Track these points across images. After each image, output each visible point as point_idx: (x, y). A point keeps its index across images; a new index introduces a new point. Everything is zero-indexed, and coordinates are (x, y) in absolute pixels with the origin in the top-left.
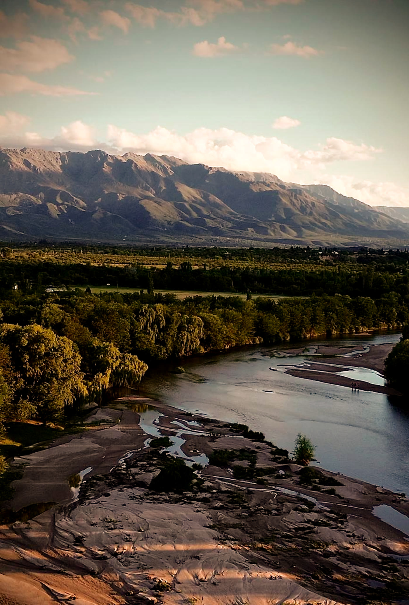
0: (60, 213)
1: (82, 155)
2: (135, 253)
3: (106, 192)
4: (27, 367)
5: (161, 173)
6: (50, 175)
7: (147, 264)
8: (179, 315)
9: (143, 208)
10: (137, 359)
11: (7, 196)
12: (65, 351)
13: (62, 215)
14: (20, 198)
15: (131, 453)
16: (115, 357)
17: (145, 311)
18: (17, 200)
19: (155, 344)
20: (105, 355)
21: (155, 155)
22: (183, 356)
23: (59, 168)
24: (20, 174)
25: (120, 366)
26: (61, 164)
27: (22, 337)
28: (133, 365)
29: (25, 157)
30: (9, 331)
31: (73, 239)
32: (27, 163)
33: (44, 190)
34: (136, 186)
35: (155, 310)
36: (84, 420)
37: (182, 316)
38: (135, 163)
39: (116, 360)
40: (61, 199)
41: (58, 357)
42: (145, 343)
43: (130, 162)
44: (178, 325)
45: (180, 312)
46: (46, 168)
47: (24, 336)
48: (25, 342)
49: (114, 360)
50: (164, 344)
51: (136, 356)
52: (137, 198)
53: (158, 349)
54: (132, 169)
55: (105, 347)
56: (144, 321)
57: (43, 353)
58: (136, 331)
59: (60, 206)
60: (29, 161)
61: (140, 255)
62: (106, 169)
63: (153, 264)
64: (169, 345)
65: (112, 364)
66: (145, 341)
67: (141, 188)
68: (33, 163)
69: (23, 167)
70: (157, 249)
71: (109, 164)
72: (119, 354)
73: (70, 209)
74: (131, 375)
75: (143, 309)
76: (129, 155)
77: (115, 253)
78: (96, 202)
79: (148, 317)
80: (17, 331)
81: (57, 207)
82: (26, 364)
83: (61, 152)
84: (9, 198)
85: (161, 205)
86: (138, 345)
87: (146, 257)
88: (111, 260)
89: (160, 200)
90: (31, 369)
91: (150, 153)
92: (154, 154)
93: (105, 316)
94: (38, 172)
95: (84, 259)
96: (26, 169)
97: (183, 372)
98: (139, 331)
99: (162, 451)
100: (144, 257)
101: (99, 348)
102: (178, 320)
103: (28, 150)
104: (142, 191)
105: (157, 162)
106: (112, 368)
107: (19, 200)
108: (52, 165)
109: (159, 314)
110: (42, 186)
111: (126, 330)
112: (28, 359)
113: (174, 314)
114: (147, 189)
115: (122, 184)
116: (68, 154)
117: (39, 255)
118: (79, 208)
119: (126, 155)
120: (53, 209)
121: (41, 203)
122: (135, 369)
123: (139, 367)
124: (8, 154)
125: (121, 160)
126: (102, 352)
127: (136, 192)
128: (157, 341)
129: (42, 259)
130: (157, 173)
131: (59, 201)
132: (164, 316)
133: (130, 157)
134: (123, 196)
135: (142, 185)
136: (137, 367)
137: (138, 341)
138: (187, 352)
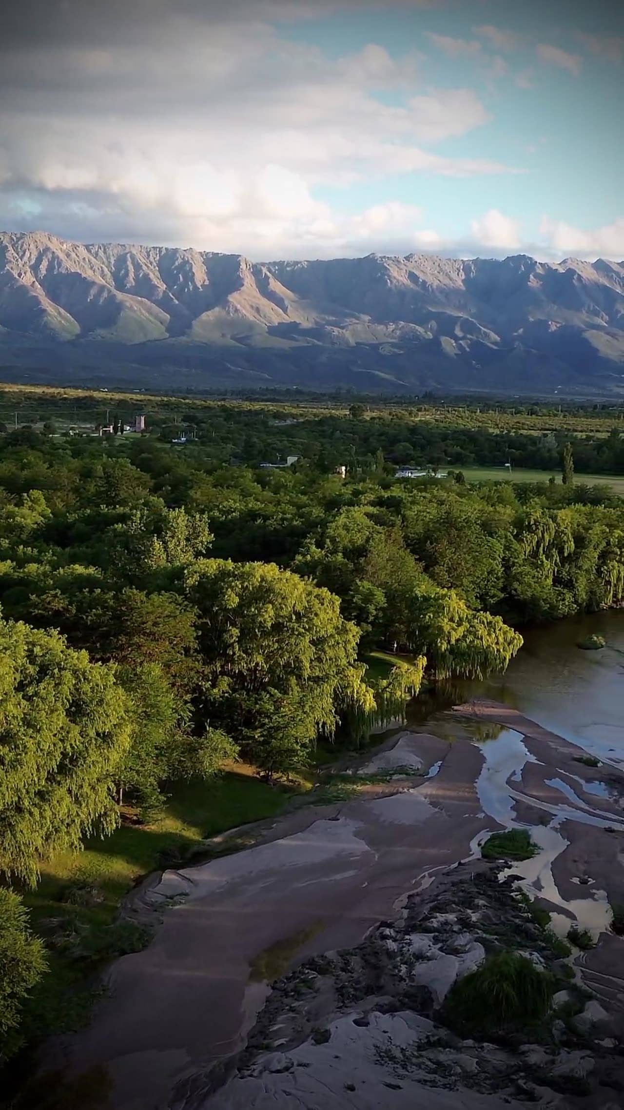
0: (460, 353)
1: (497, 262)
2: (567, 414)
3: (531, 319)
4: (234, 654)
5: (619, 288)
6: (448, 293)
7: (581, 431)
8: (603, 532)
9: (586, 342)
10: (501, 624)
11: (382, 326)
12: (316, 621)
13: (462, 354)
14: (400, 329)
15: (430, 876)
16: (457, 619)
17: (535, 524)
18: (396, 333)
19: (554, 585)
20: (436, 613)
21: (611, 262)
22: (611, 608)
23: (462, 284)
24: (402, 293)
25: (464, 636)
26: (463, 277)
27: (227, 589)
28: (494, 636)
29: (411, 267)
30: (203, 575)
31: (476, 392)
32: (413, 277)
33: (437, 316)
34: (578, 310)
35: (554, 521)
36: (362, 765)
37: (611, 532)
38: (579, 275)
39: (458, 626)
40: (462, 330)
41: (300, 634)
42: (530, 586)
43: (571, 272)
44: (598, 551)
45: (607, 525)
46: (441, 284)
47: (232, 588)
48: (233, 600)
49: (454, 625)
50: (569, 585)
51: (499, 618)
52: (579, 327)
53: (559, 595)
54: (573, 284)
55: (439, 599)
56: (532, 542)
57: (270, 624)
58: (514, 563)
59: (461, 342)
60: (416, 272)
61: (575, 416)
62: (533, 282)
63: (592, 431)
64: (580, 589)
65: (449, 633)
66: (532, 581)
67: (587, 312)
68: (422, 277)
69: (407, 282)
70: (604, 407)
71: (537, 276)
72: (465, 612)
73: (477, 346)
74: (485, 658)
75: (532, 519)
76: (569, 261)
77: (532, 413)
78: (515, 334)
79: (540, 535)
80: (223, 574)
81: (455, 342)
82: (232, 645)
83: (465, 259)
84: (385, 329)
85: (616, 339)
86: (515, 590)
87: (583, 419)
88: (523, 424)
89: (615, 330)
90: (243, 658)
91: (603, 258)
92: (611, 260)
93: (454, 532)
94: (428, 290)
95: (480, 422)
96: (412, 286)
97: (602, 646)
98: (521, 562)
99: (507, 872)
100: (579, 419)
101: (426, 599)
102: (601, 542)
103: (416, 258)
104: (588, 317)
105: (614, 272)
106: (449, 642)
107: (398, 332)
108: (451, 279)
109: (562, 528)
110: (433, 310)
111: (494, 559)
112: (238, 637)
113: (591, 529)
114: (597, 314)
115: (556, 307)
116: (475, 262)
117: (408, 416)
118: (489, 345)
119: (564, 262)
120: (449, 345)
121: (431, 337)
122: (497, 643)
123: (505, 640)
124: (385, 264)
125: (557, 270)
126: (432, 609)
127: (579, 319)
128: (557, 581)
129: (413, 422)
130: (613, 288)
131: (458, 332)
132: (572, 534)
133: (571, 266)
134: (558, 325)
135: (589, 308)
136: (501, 640)
137: (518, 580)
138: (618, 600)
